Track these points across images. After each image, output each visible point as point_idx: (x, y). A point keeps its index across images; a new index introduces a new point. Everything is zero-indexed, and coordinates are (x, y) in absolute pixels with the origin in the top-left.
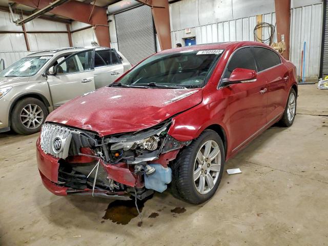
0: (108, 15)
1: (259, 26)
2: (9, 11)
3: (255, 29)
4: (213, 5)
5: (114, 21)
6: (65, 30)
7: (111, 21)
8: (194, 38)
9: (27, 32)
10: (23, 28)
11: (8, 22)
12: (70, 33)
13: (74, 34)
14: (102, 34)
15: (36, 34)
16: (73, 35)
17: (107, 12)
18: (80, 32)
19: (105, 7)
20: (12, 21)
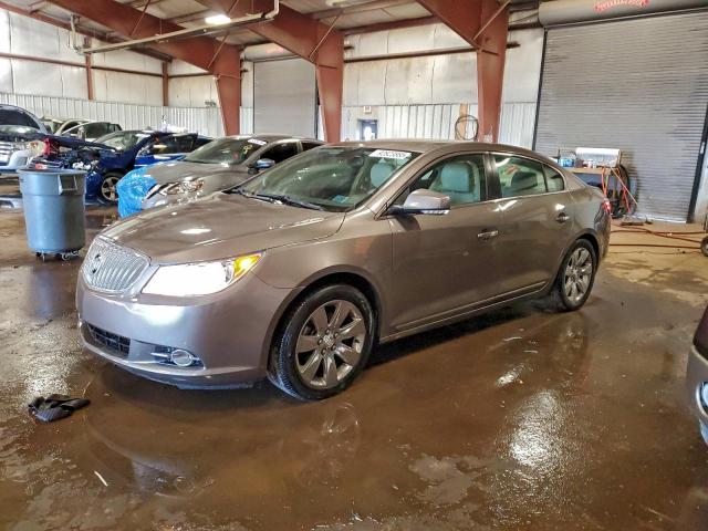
0: (242, 61)
1: (463, 118)
2: (70, 29)
3: (458, 122)
4: (407, 77)
5: (251, 73)
6: (160, 72)
7: (245, 71)
8: (376, 121)
9: (93, 68)
10: (87, 59)
11: (64, 45)
12: (166, 78)
13: (173, 80)
14: (229, 91)
15: (107, 72)
16: (172, 82)
17: (242, 56)
18: (185, 79)
19: (240, 48)
20: (72, 46)
